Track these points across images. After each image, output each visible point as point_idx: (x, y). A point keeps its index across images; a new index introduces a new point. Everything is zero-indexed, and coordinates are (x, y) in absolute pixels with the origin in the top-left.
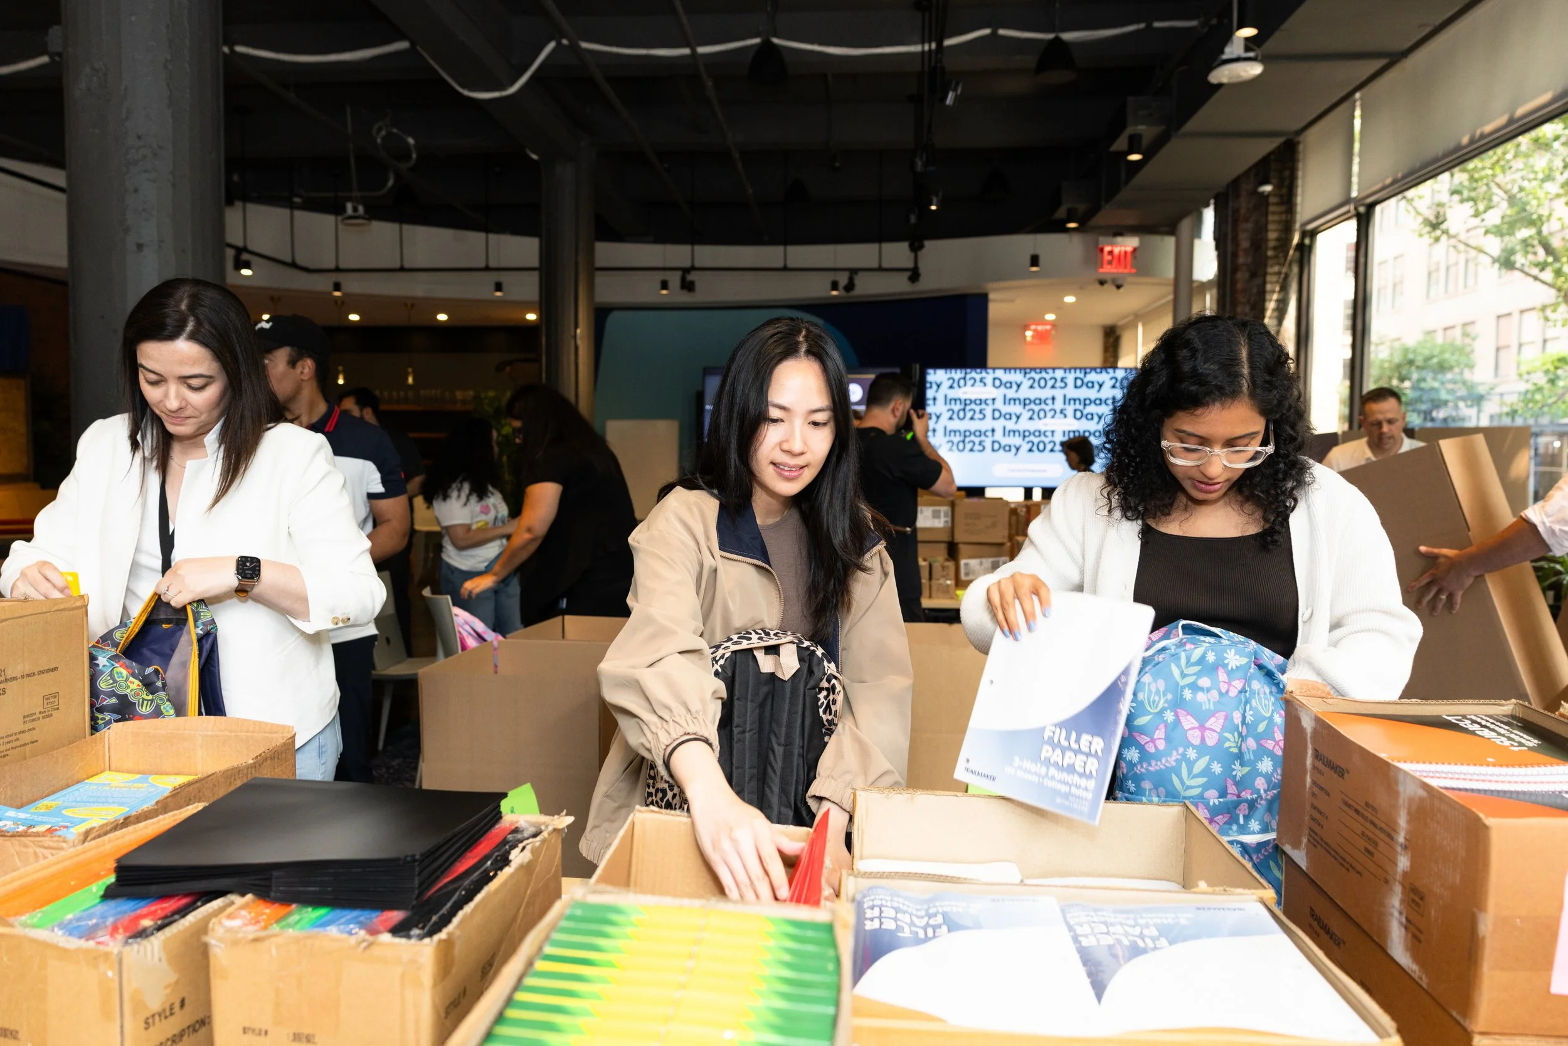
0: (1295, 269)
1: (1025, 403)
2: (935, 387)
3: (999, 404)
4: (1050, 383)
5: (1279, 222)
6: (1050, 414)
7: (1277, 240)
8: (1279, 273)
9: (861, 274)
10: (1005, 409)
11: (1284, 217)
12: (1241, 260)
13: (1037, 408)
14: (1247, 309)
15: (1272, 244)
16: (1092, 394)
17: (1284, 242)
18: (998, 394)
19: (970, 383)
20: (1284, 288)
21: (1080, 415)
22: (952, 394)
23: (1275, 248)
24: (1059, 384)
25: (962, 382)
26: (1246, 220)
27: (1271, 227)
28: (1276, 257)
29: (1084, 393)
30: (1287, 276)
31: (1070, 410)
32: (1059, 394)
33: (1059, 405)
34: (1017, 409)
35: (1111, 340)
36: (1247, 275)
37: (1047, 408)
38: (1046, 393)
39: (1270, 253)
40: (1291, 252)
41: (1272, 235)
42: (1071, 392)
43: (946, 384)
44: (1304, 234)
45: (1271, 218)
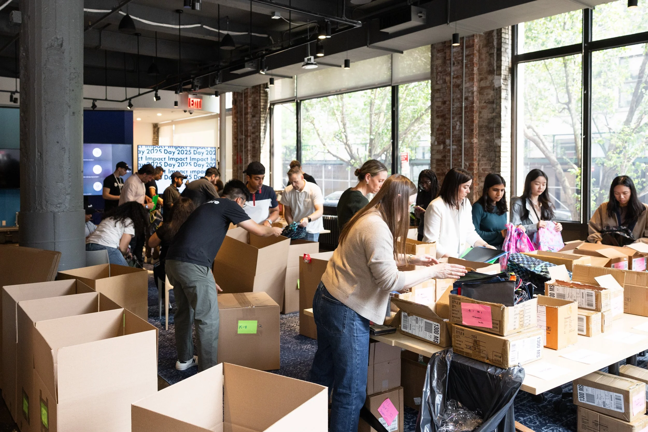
0: (269, 116)
1: (176, 160)
2: (141, 152)
3: (167, 160)
4: (185, 152)
5: (264, 99)
6: (185, 164)
7: (264, 105)
8: (264, 117)
9: (98, 101)
10: (169, 162)
11: (265, 98)
12: (249, 111)
13: (181, 162)
14: (251, 128)
15: (262, 107)
16: (200, 157)
17: (265, 106)
18: (167, 156)
19: (155, 151)
20: (266, 122)
21: (196, 165)
22: (149, 156)
23: (263, 108)
24: (188, 153)
25: (152, 151)
26: (250, 97)
27: (262, 101)
28: (263, 111)
29: (197, 156)
30: (266, 118)
31: (192, 164)
32: (188, 156)
33: (188, 161)
34: (173, 162)
35: (156, 129)
36: (251, 116)
37: (184, 162)
38: (184, 156)
39: (262, 110)
40: (267, 110)
41: (262, 104)
42: (193, 156)
43: (146, 152)
44: (271, 105)
45: (261, 98)
